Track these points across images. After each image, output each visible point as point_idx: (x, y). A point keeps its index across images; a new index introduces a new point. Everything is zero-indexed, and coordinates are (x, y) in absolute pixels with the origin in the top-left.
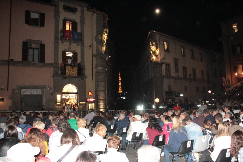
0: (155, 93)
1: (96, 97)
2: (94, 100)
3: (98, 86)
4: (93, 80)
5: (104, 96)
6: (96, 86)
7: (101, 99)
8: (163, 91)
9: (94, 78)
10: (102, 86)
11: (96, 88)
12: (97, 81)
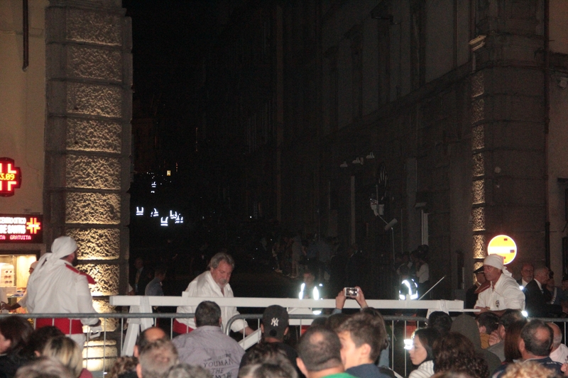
0: (486, 187)
1: (47, 206)
2: (35, 226)
3: (65, 117)
4: (26, 63)
5: (113, 200)
6: (50, 116)
7: (93, 221)
8: (545, 178)
9: (38, 47)
10: (99, 119)
11: (49, 129)
12: (60, 78)
